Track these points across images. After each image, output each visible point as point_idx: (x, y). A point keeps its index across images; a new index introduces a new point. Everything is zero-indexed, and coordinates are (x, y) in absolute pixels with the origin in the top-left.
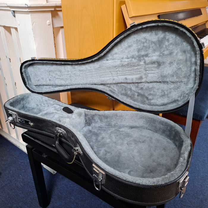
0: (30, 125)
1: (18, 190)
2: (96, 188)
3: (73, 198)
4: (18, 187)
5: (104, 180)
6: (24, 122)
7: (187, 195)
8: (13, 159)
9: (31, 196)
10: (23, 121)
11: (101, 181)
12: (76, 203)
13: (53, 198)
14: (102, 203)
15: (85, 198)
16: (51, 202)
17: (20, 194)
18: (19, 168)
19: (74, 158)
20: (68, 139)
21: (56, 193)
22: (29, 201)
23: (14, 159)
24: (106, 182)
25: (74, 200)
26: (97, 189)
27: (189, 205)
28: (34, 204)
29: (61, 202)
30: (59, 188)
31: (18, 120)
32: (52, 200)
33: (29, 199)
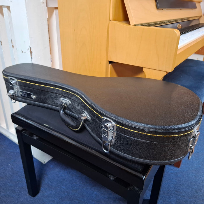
0: (32, 98)
1: (7, 179)
2: (104, 150)
3: (64, 187)
4: (6, 176)
5: (114, 140)
6: (26, 96)
7: (181, 185)
8: (2, 148)
9: (20, 185)
10: (25, 94)
11: (111, 140)
12: (67, 192)
13: (43, 187)
14: (94, 192)
15: (76, 188)
16: (40, 191)
17: (8, 183)
18: (8, 158)
19: (82, 123)
20: (73, 110)
21: (46, 182)
22: (17, 190)
23: (4, 148)
24: (116, 141)
25: (65, 189)
26: (106, 151)
27: (184, 195)
28: (22, 192)
29: (51, 191)
30: (49, 177)
31: (20, 94)
32: (42, 189)
33: (18, 187)
